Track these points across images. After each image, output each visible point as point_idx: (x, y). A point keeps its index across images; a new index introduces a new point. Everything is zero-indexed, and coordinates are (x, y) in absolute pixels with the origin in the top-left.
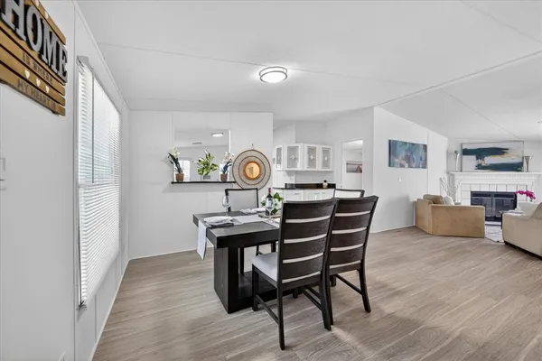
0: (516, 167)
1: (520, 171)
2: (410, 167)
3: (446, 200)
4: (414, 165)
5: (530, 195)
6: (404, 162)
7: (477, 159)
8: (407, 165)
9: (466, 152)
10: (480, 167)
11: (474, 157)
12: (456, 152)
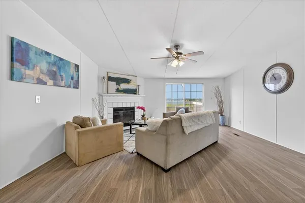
0: (134, 92)
1: (136, 94)
2: (55, 85)
3: (94, 122)
4: (63, 84)
5: (143, 109)
6: (45, 78)
7: (117, 84)
8: (50, 82)
9: (110, 79)
10: (118, 91)
11: (115, 83)
12: (104, 78)
